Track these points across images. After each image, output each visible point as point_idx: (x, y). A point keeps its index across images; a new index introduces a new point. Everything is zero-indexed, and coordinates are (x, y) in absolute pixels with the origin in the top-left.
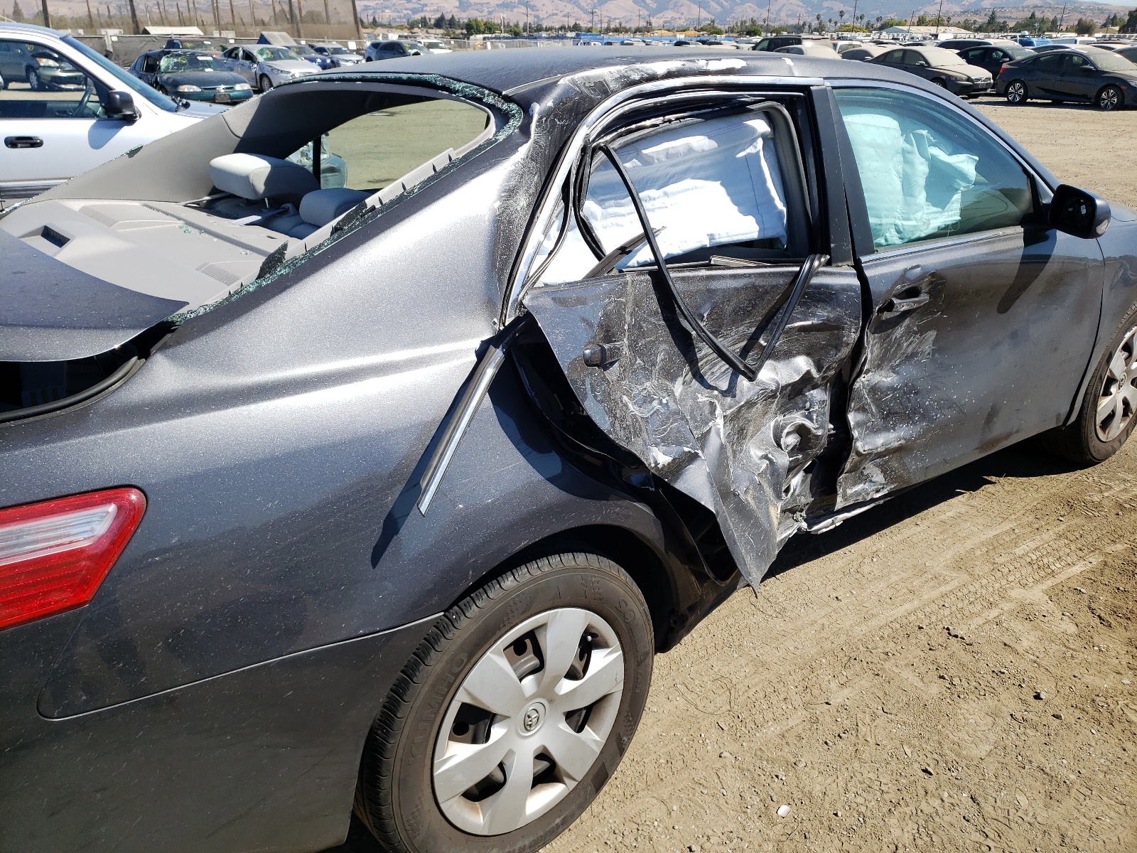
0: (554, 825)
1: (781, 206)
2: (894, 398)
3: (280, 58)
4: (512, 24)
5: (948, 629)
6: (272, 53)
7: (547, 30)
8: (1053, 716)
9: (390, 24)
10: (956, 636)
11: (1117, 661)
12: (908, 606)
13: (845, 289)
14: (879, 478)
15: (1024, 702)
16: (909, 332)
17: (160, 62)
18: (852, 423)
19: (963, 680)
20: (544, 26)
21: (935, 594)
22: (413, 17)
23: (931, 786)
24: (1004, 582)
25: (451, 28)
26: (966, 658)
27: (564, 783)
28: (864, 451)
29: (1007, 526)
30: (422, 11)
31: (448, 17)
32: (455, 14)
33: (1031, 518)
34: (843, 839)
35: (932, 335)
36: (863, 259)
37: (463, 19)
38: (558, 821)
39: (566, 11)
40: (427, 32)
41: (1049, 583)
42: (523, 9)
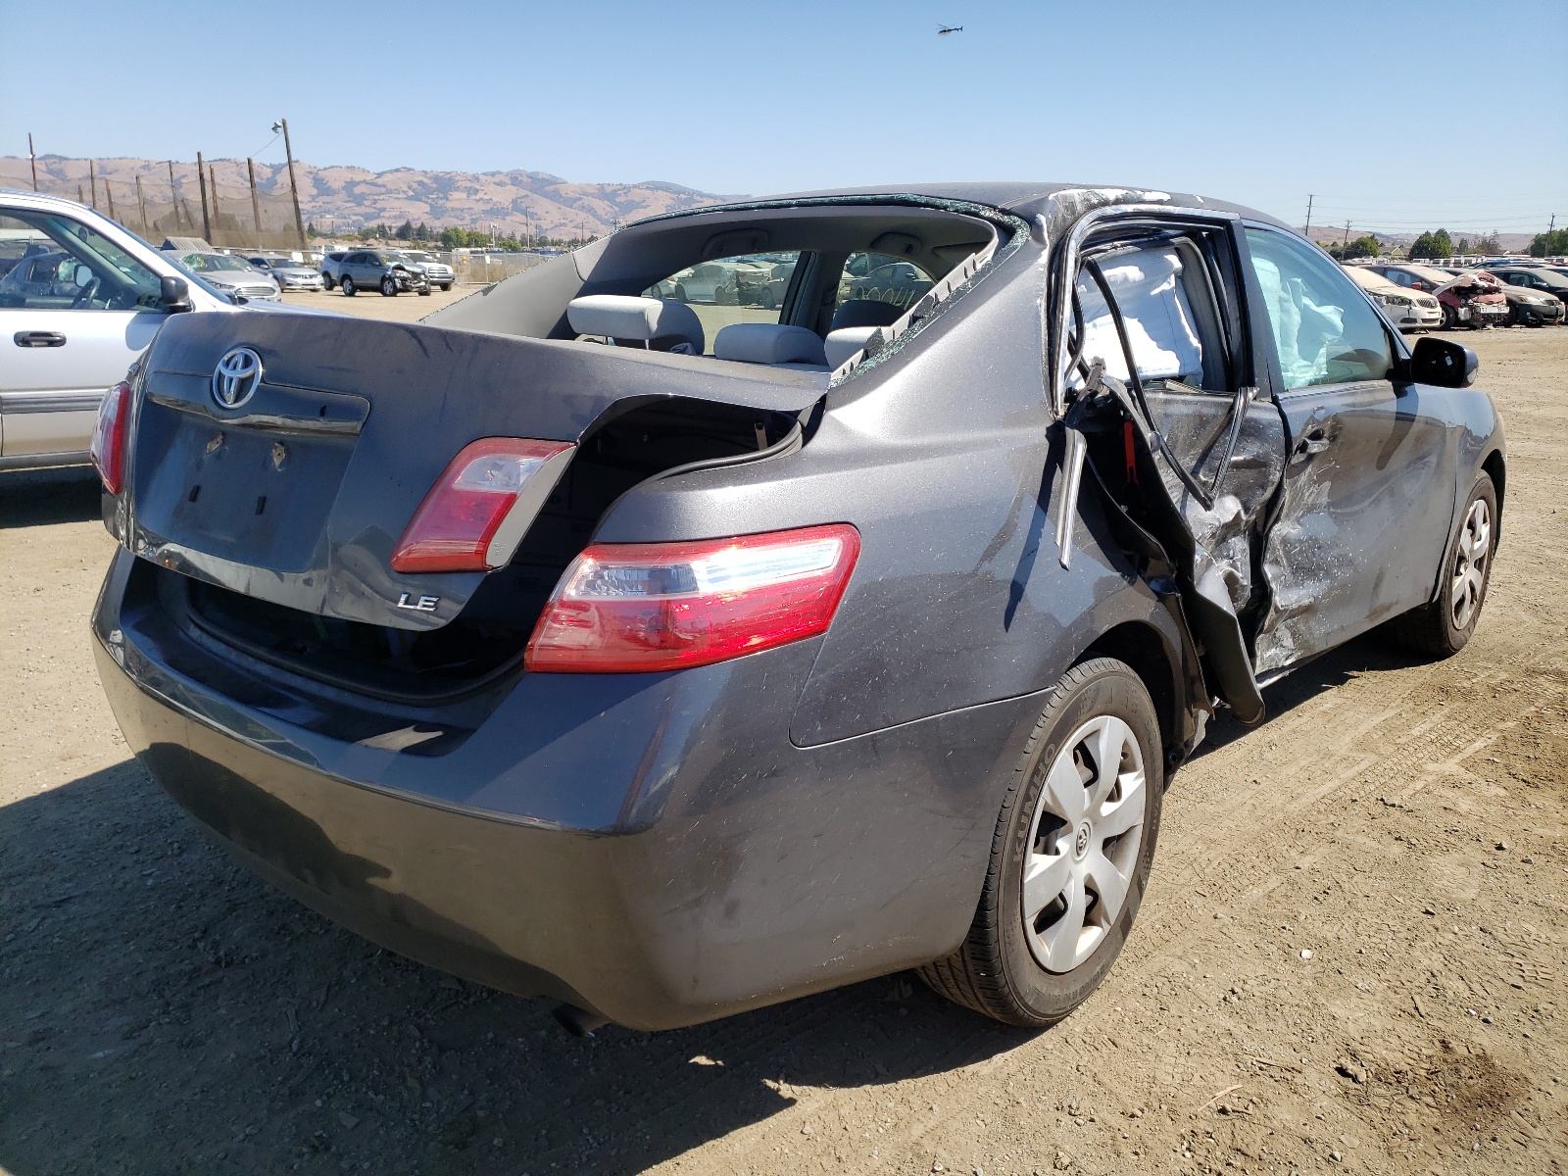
0: (1095, 973)
1: (1195, 342)
2: (1301, 552)
3: (217, 269)
4: (504, 236)
5: (1382, 800)
6: (206, 261)
7: (554, 244)
8: (1523, 861)
9: (333, 233)
10: (1394, 805)
11: (1558, 815)
12: (1329, 785)
13: (1271, 425)
14: (1288, 642)
15: (1489, 853)
16: (1311, 482)
17: (57, 268)
18: (1270, 576)
19: (1421, 840)
20: (550, 239)
21: (1352, 772)
22: (365, 224)
23: (1437, 921)
24: (1415, 759)
25: (420, 239)
26: (1413, 822)
27: (1102, 927)
28: (1282, 606)
29: (1389, 713)
30: (379, 217)
31: (415, 225)
32: (424, 222)
33: (1411, 704)
34: (1378, 971)
35: (1327, 485)
36: (1281, 396)
37: (436, 228)
38: (1098, 969)
39: (579, 220)
40: (387, 244)
41: (1459, 757)
42: (520, 218)
